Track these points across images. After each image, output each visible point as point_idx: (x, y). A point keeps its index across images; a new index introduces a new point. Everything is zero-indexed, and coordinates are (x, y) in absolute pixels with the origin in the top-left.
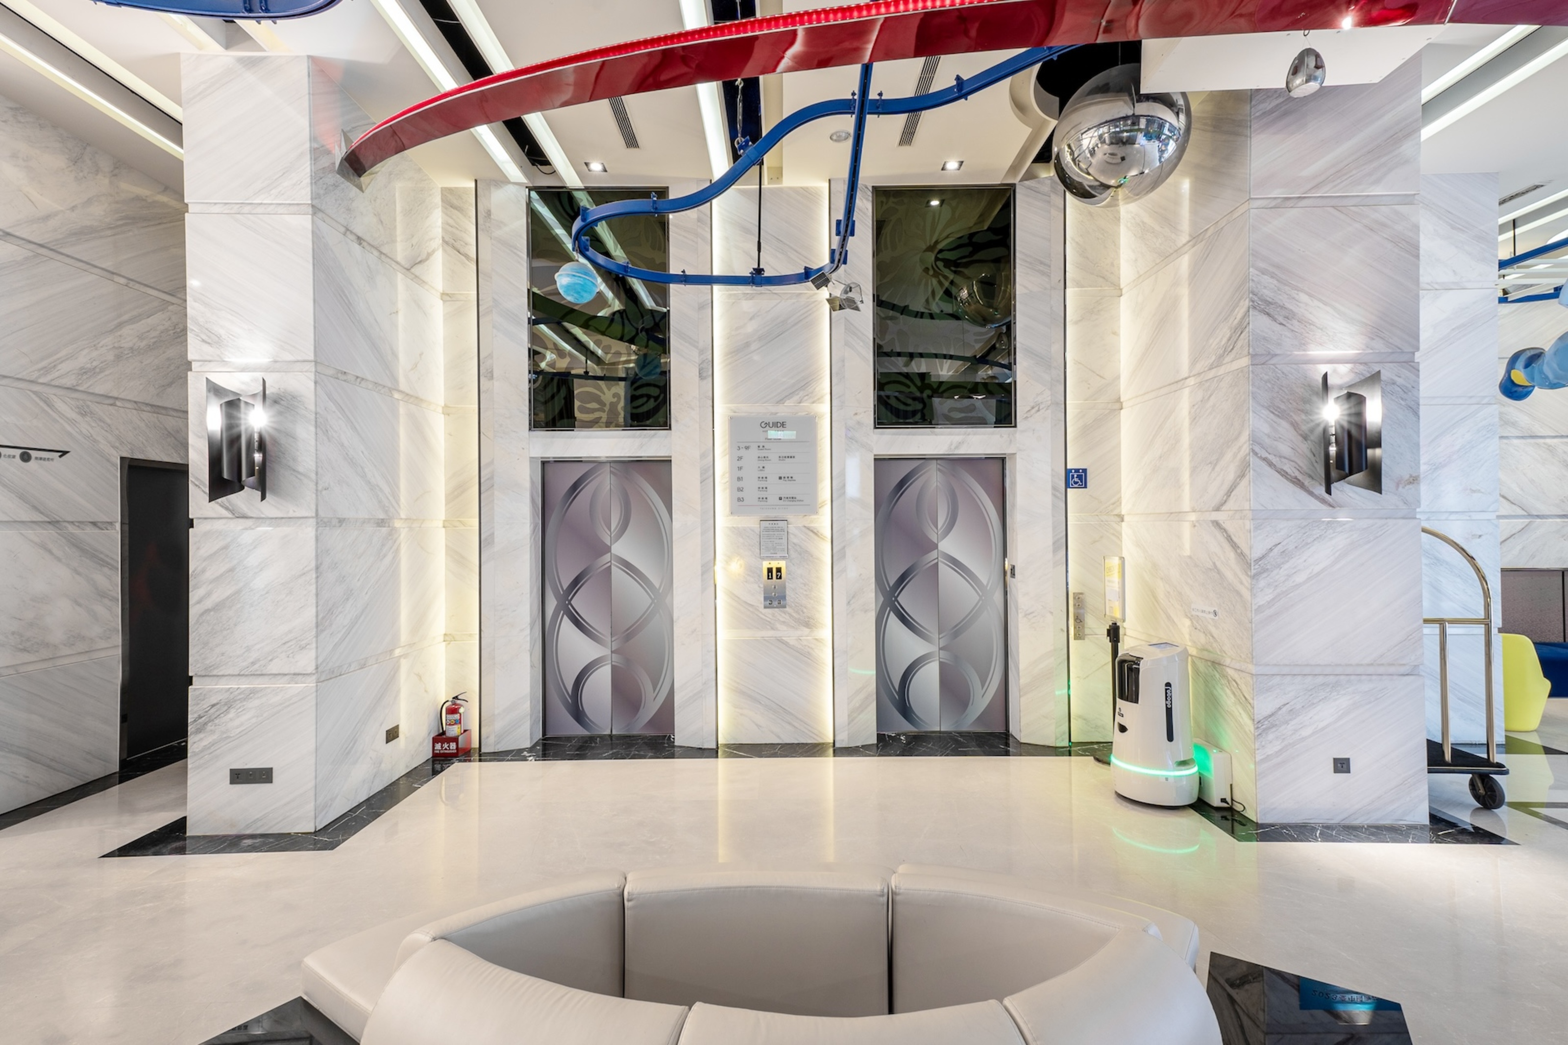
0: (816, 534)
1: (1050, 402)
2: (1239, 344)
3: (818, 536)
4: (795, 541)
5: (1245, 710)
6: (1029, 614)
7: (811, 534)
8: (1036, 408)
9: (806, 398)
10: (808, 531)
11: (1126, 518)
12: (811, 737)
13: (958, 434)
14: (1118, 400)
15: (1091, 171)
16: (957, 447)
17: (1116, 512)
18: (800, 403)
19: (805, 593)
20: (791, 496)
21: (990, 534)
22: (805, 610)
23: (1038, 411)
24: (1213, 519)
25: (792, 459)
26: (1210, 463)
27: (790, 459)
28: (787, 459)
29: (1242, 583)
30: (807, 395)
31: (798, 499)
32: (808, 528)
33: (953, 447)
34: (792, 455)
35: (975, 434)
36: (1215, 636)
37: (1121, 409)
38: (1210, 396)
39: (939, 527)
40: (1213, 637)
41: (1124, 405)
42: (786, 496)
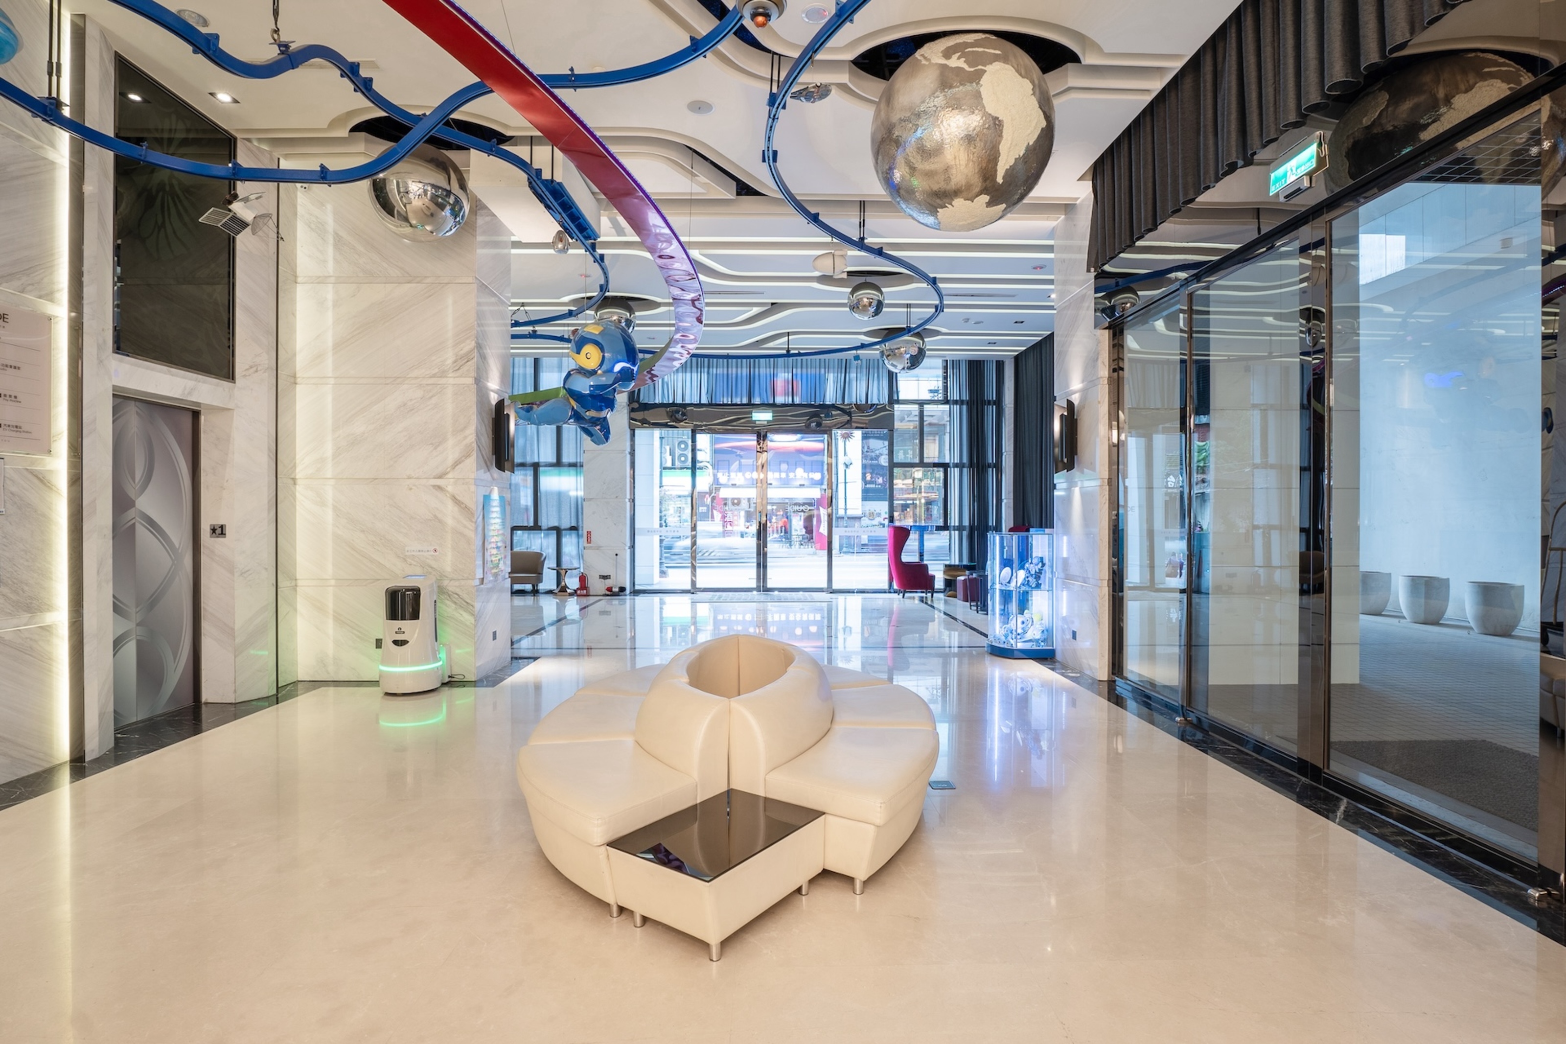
0: (41, 481)
1: (267, 366)
2: (465, 368)
3: (44, 484)
4: (14, 489)
5: (466, 611)
6: (245, 573)
7: (36, 481)
8: (255, 369)
9: (30, 288)
10: (30, 476)
11: (299, 482)
12: (35, 764)
13: (191, 379)
14: (294, 377)
15: (408, 206)
16: (190, 393)
17: (292, 477)
18: (22, 292)
19: (26, 563)
20: (15, 424)
21: (181, 491)
22: (26, 588)
23: (257, 371)
24: (432, 484)
25: (16, 370)
26: (432, 444)
27: (13, 370)
28: (8, 369)
29: (465, 527)
30: (33, 284)
31: (23, 429)
32: (32, 472)
33: (186, 392)
34: (17, 365)
35: (204, 382)
36: (434, 566)
37: (296, 384)
38: (432, 397)
39: (137, 481)
40: (432, 568)
41: (298, 380)
42: (7, 423)
